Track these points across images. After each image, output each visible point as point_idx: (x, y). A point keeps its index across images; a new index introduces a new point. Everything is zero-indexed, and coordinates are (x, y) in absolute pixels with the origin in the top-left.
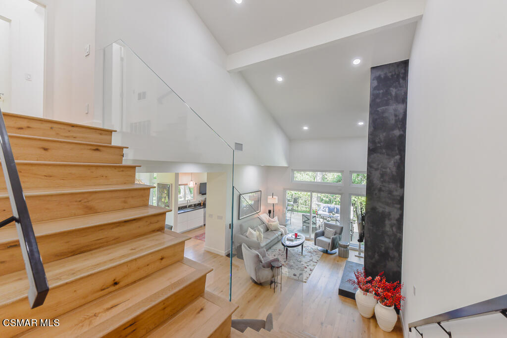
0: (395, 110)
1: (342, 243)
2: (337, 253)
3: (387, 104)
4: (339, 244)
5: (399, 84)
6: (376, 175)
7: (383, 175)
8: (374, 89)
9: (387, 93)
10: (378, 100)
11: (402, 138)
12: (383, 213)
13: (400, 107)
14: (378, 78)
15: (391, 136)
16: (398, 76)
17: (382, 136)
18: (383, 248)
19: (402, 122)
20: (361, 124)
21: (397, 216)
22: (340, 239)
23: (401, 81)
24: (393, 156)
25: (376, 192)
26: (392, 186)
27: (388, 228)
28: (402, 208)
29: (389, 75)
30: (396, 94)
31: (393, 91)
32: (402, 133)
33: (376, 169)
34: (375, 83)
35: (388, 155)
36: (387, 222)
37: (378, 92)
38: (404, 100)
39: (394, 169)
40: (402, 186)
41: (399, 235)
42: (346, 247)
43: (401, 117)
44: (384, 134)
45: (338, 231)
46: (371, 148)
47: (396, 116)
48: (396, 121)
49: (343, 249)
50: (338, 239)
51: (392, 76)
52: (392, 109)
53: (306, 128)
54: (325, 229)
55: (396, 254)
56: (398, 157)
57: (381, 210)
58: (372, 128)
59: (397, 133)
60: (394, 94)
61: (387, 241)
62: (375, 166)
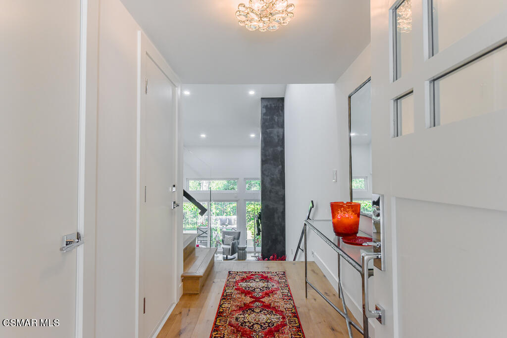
0: (278, 133)
1: (240, 246)
2: (237, 258)
3: (273, 127)
4: (238, 247)
5: (279, 113)
6: (268, 180)
7: (272, 180)
8: (264, 115)
9: (272, 119)
10: (267, 124)
11: (282, 153)
12: (273, 208)
13: (280, 130)
14: (266, 107)
15: (275, 151)
16: (279, 107)
17: (270, 150)
18: (274, 236)
19: (282, 141)
20: (253, 136)
21: (281, 210)
22: (238, 244)
23: (280, 112)
24: (278, 166)
25: (268, 193)
26: (278, 188)
27: (276, 220)
28: (284, 204)
29: (273, 106)
30: (278, 121)
31: (276, 118)
32: (282, 149)
33: (267, 176)
34: (264, 111)
35: (275, 165)
36: (276, 215)
37: (266, 117)
38: (282, 126)
39: (279, 176)
40: (284, 188)
41: (283, 223)
42: (244, 249)
43: (281, 137)
44: (272, 149)
45: (236, 237)
46: (264, 159)
47: (278, 136)
48: (279, 140)
49: (241, 251)
50: (237, 244)
51: (275, 107)
52: (276, 130)
53: (203, 136)
54: (224, 237)
55: (282, 238)
56: (280, 167)
57: (271, 207)
58: (264, 145)
59: (279, 149)
60: (276, 120)
61: (276, 229)
62: (266, 173)
